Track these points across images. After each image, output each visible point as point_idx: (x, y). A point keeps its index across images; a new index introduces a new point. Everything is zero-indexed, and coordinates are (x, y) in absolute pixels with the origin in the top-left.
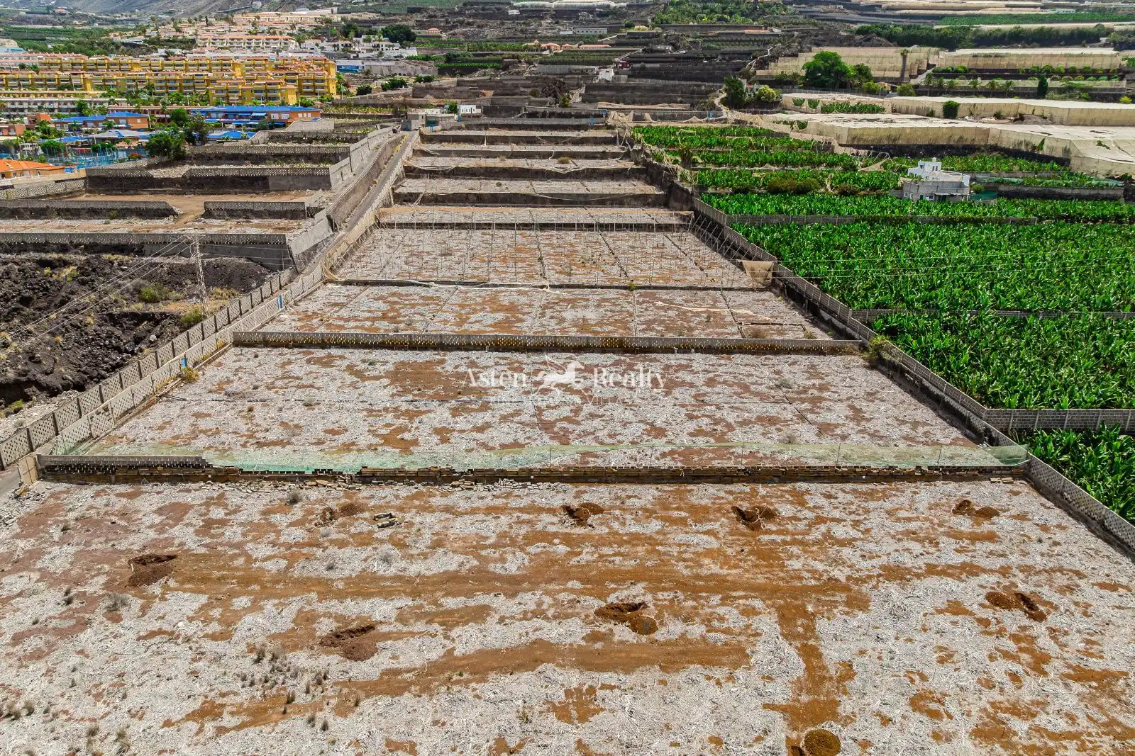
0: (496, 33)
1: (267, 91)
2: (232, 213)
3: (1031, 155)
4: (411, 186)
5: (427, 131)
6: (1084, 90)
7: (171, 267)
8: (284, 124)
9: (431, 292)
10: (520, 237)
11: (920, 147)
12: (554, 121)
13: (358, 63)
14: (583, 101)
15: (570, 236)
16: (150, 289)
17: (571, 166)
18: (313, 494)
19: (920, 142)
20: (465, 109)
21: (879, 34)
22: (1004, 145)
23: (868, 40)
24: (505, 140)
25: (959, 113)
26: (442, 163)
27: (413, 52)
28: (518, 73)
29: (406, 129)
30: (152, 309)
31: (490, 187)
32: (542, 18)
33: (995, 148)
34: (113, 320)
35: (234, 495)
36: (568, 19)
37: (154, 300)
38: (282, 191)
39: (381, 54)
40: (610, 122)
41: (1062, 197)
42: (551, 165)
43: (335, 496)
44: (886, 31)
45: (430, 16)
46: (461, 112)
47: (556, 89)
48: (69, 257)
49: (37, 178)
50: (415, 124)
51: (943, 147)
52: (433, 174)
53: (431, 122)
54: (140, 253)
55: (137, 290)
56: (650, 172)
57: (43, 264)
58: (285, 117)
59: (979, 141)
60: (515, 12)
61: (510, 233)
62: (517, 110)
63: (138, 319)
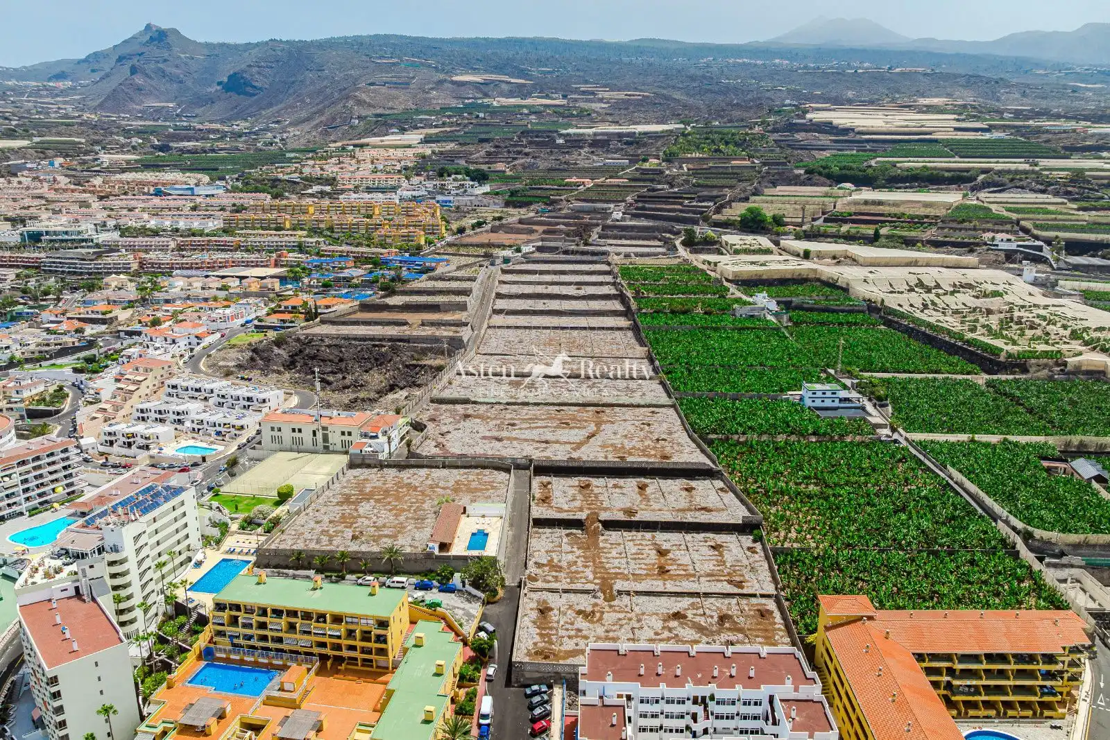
0: (546, 164)
1: (408, 236)
2: (432, 324)
3: (831, 285)
4: (501, 304)
5: (504, 266)
6: (900, 237)
7: (421, 348)
8: (433, 269)
9: (517, 358)
10: (552, 333)
11: (775, 280)
12: (578, 257)
13: (451, 198)
14: (600, 238)
15: (575, 333)
16: (416, 356)
17: (582, 292)
18: (497, 406)
19: (775, 277)
20: (525, 249)
21: (820, 174)
22: (824, 278)
23: (810, 179)
24: (548, 272)
25: (811, 256)
26: (515, 289)
27: (487, 188)
28: (560, 209)
29: (493, 264)
30: (420, 363)
31: (539, 305)
32: (581, 148)
33: (818, 280)
34: (407, 366)
35: (478, 406)
36: (602, 147)
37: (418, 360)
38: (446, 311)
39: (466, 191)
40: (610, 259)
41: (833, 311)
42: (571, 291)
43: (502, 407)
44: (827, 171)
45: (497, 147)
46: (524, 251)
47: (582, 232)
48: (384, 343)
49: (342, 306)
50: (498, 261)
51: (789, 279)
52: (511, 297)
53: (506, 260)
54: (409, 342)
55: (412, 356)
56: (622, 297)
57: (375, 346)
58: (433, 265)
59: (812, 276)
60: (561, 141)
61: (548, 331)
62: (557, 248)
63: (416, 366)
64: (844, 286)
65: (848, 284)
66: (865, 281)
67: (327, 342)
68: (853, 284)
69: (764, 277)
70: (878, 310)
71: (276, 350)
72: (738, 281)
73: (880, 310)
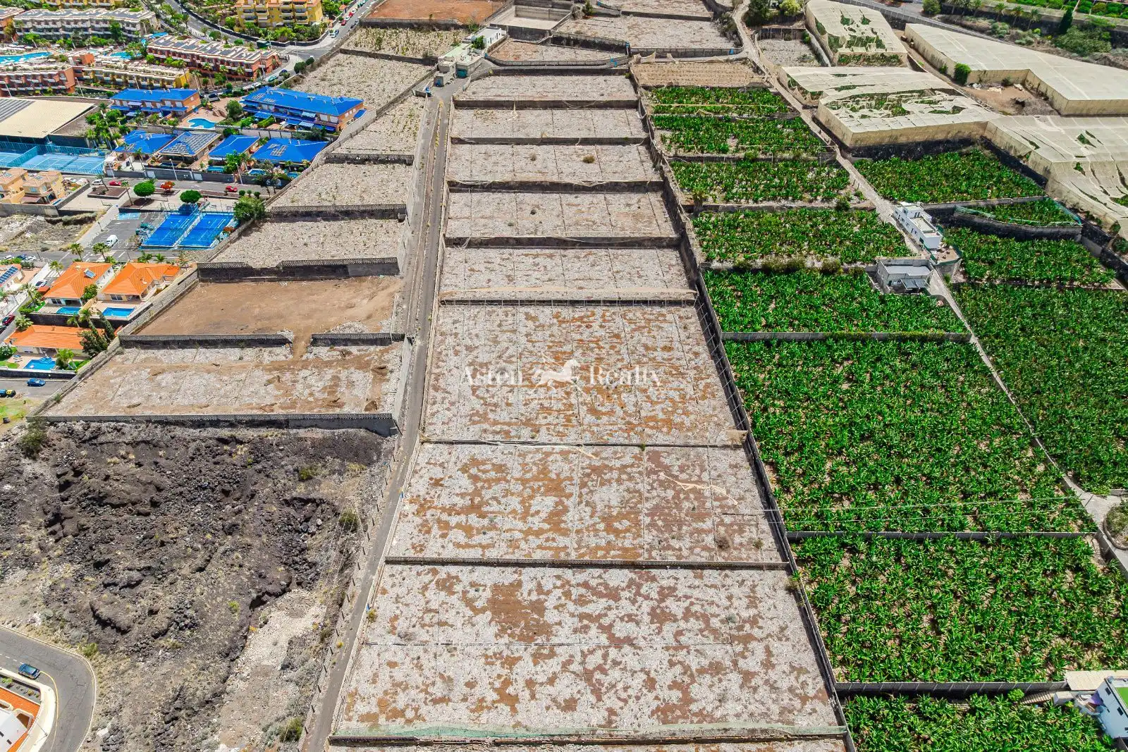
1: (295, 10)
2: (334, 341)
3: (1015, 162)
6: (1108, 28)
7: (313, 441)
20: (491, 37)
24: (533, 105)
25: (969, 80)
30: (312, 491)
34: (288, 503)
37: (309, 478)
38: (359, 276)
46: (488, 46)
52: (474, 188)
53: (461, 70)
54: (287, 426)
55: (296, 470)
57: (221, 440)
59: (976, 135)
62: (542, 33)
63: (305, 501)
64: (1040, 171)
65: (1047, 171)
66: (1078, 167)
67: (130, 432)
68: (1056, 172)
69: (903, 140)
70: (1104, 240)
71: (29, 467)
72: (860, 149)
73: (1107, 240)
